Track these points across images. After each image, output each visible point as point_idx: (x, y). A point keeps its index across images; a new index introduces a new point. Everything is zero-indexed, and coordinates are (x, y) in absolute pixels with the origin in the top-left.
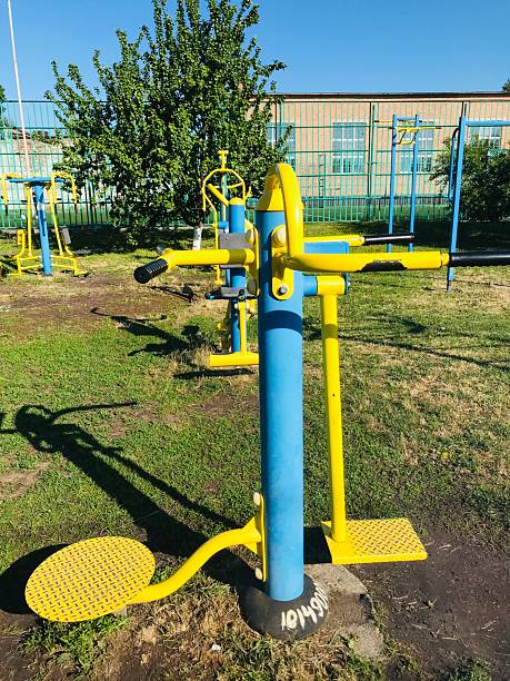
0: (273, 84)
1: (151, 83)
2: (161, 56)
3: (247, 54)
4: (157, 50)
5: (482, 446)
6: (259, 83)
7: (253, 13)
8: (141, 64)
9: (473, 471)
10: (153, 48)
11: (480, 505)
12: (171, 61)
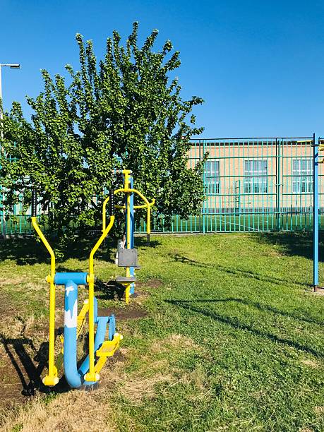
0: (193, 118)
2: (86, 91)
3: (168, 91)
4: (82, 86)
6: (179, 116)
7: (174, 58)
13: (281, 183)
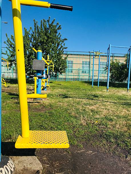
0: (64, 44)
1: (32, 41)
2: (35, 34)
3: (58, 36)
5: (111, 120)
6: (60, 43)
7: (60, 27)
8: (30, 36)
9: (106, 127)
10: (33, 32)
11: (107, 137)
12: (38, 36)
13: (90, 66)
